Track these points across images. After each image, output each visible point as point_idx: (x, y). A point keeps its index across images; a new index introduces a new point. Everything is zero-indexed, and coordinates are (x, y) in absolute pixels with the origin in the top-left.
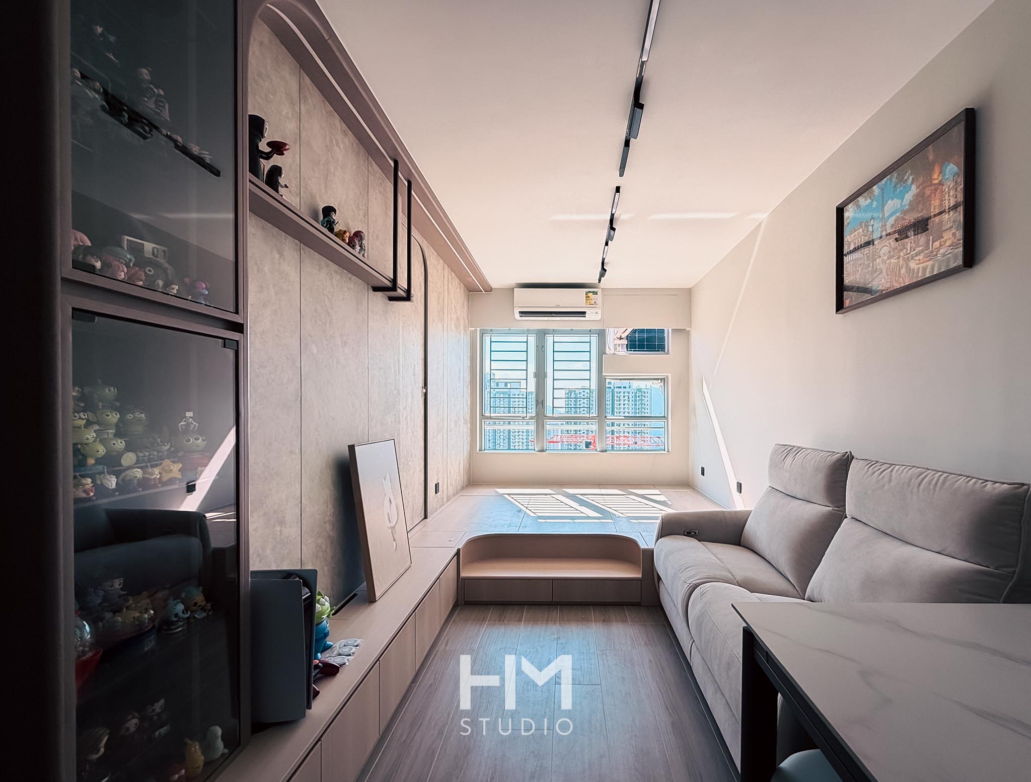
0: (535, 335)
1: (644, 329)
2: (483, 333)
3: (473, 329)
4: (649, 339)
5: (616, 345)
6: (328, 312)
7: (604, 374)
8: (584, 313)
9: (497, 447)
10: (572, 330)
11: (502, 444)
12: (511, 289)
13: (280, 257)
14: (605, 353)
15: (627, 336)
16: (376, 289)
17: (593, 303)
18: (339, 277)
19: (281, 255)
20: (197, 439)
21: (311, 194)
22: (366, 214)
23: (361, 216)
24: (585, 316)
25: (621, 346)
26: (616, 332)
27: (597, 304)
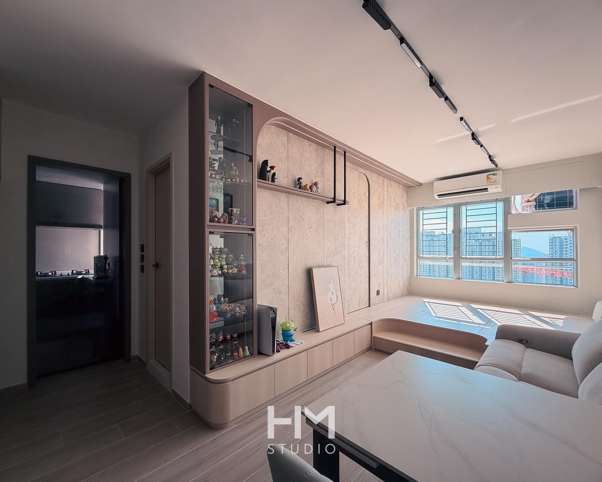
0: (453, 207)
1: (554, 192)
2: (418, 210)
3: (412, 208)
4: (558, 199)
5: (524, 207)
6: (302, 217)
7: (508, 228)
8: (487, 189)
9: (483, 277)
10: (481, 200)
11: (487, 276)
12: (432, 182)
13: (279, 202)
14: (510, 214)
15: (536, 199)
16: (328, 203)
17: (493, 181)
18: (307, 202)
19: (279, 200)
20: (243, 262)
21: (293, 175)
22: (323, 173)
23: (320, 175)
24: (488, 191)
25: (529, 207)
26: (524, 197)
27: (497, 182)
